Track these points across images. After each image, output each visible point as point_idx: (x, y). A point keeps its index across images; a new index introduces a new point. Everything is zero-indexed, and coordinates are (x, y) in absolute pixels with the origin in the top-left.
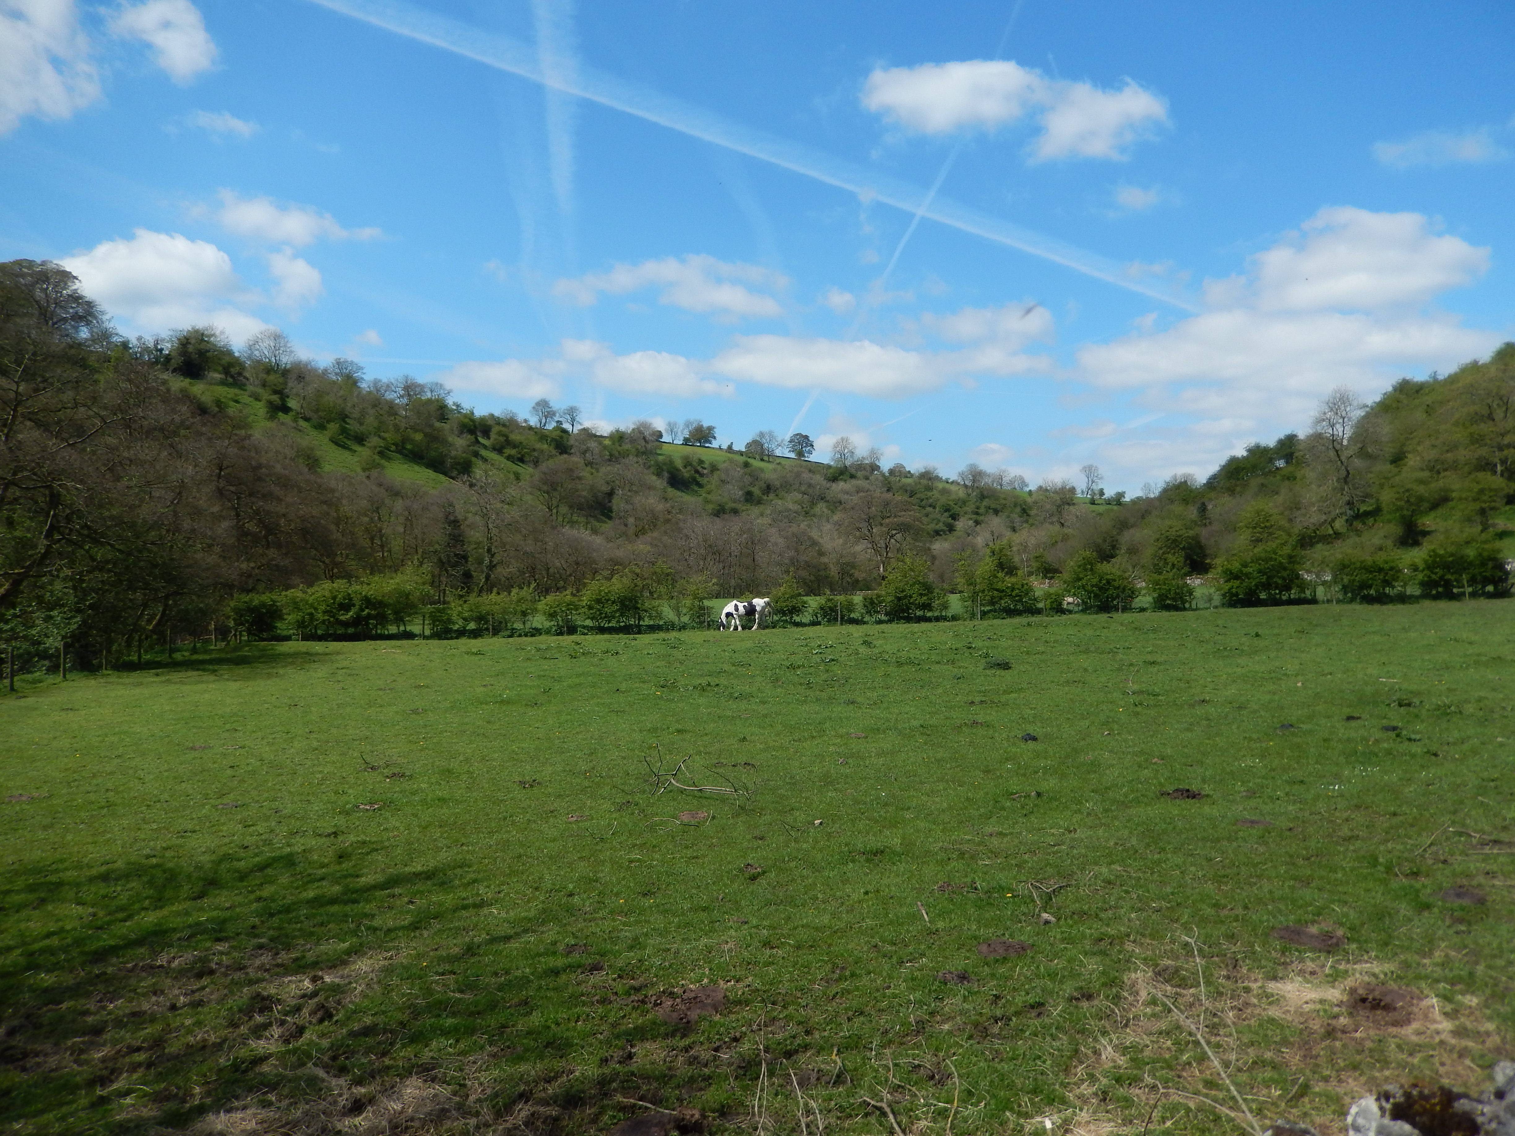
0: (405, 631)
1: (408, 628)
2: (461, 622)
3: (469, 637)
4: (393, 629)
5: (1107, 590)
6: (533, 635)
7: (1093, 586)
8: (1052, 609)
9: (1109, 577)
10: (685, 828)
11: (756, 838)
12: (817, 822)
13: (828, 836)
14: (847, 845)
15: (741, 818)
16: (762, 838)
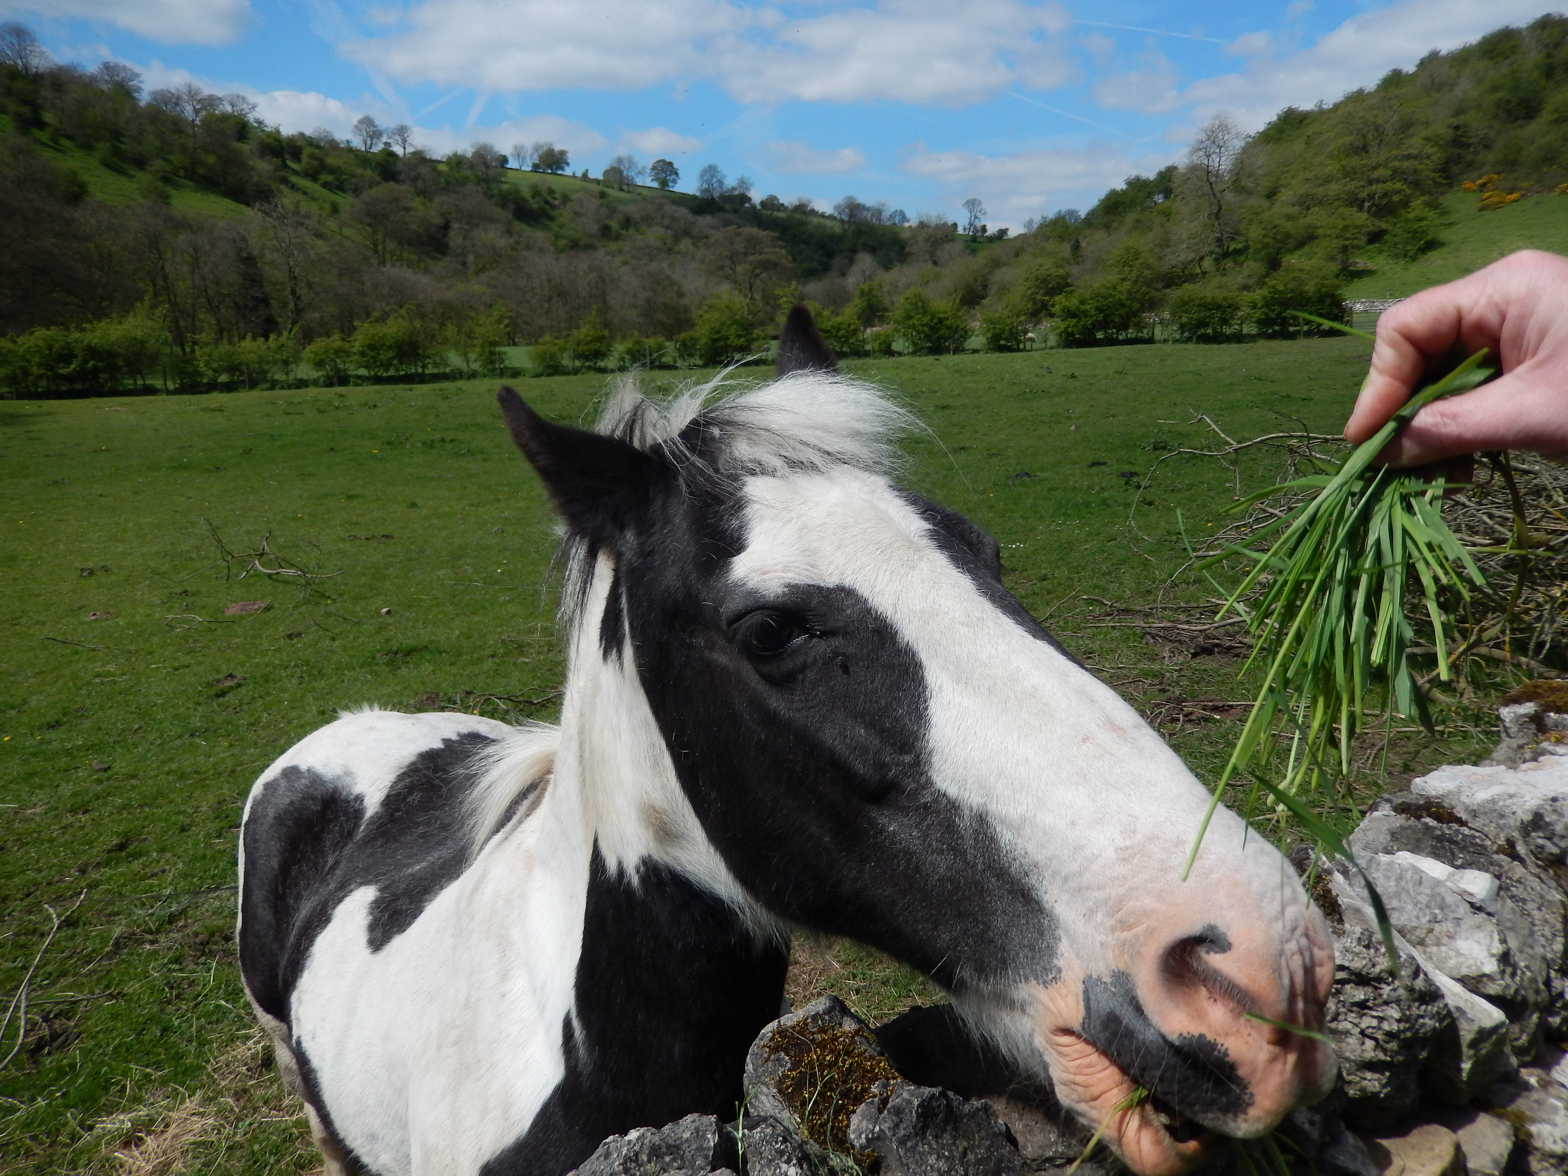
0: (144, 385)
1: (148, 382)
2: (210, 373)
3: (221, 391)
4: (129, 383)
5: (938, 330)
6: (298, 387)
7: (923, 326)
8: (880, 350)
9: (942, 316)
10: (213, 626)
11: (290, 637)
12: (385, 610)
13: (381, 629)
14: (387, 641)
15: (303, 609)
16: (299, 635)
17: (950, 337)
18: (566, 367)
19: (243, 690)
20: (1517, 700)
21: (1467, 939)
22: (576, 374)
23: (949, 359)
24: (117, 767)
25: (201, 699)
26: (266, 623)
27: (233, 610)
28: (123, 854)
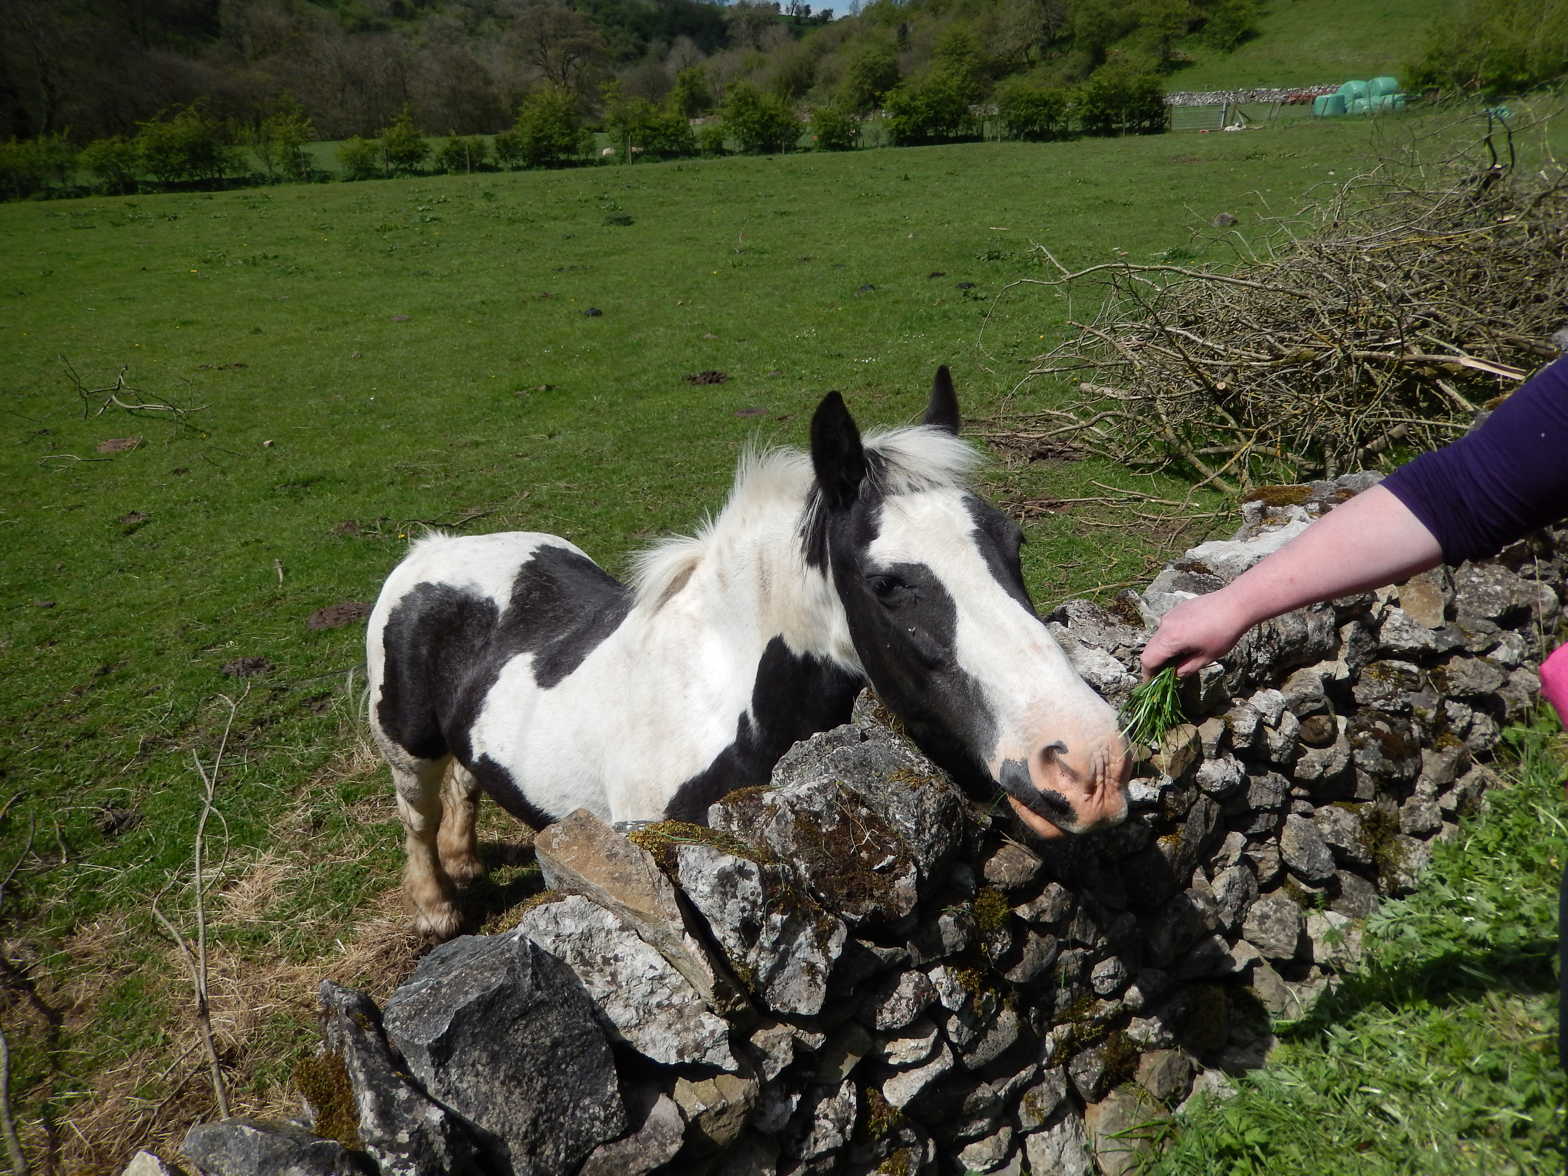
5: (769, 127)
6: (79, 196)
7: (754, 123)
8: (711, 149)
9: (772, 112)
10: (92, 465)
11: (177, 472)
12: (267, 442)
13: (269, 461)
14: (282, 473)
15: (179, 444)
16: (185, 470)
17: (781, 135)
18: (379, 170)
19: (152, 526)
20: (1251, 499)
22: (390, 178)
23: (782, 159)
24: (62, 602)
25: (112, 537)
26: (145, 460)
27: (105, 448)
28: (112, 676)
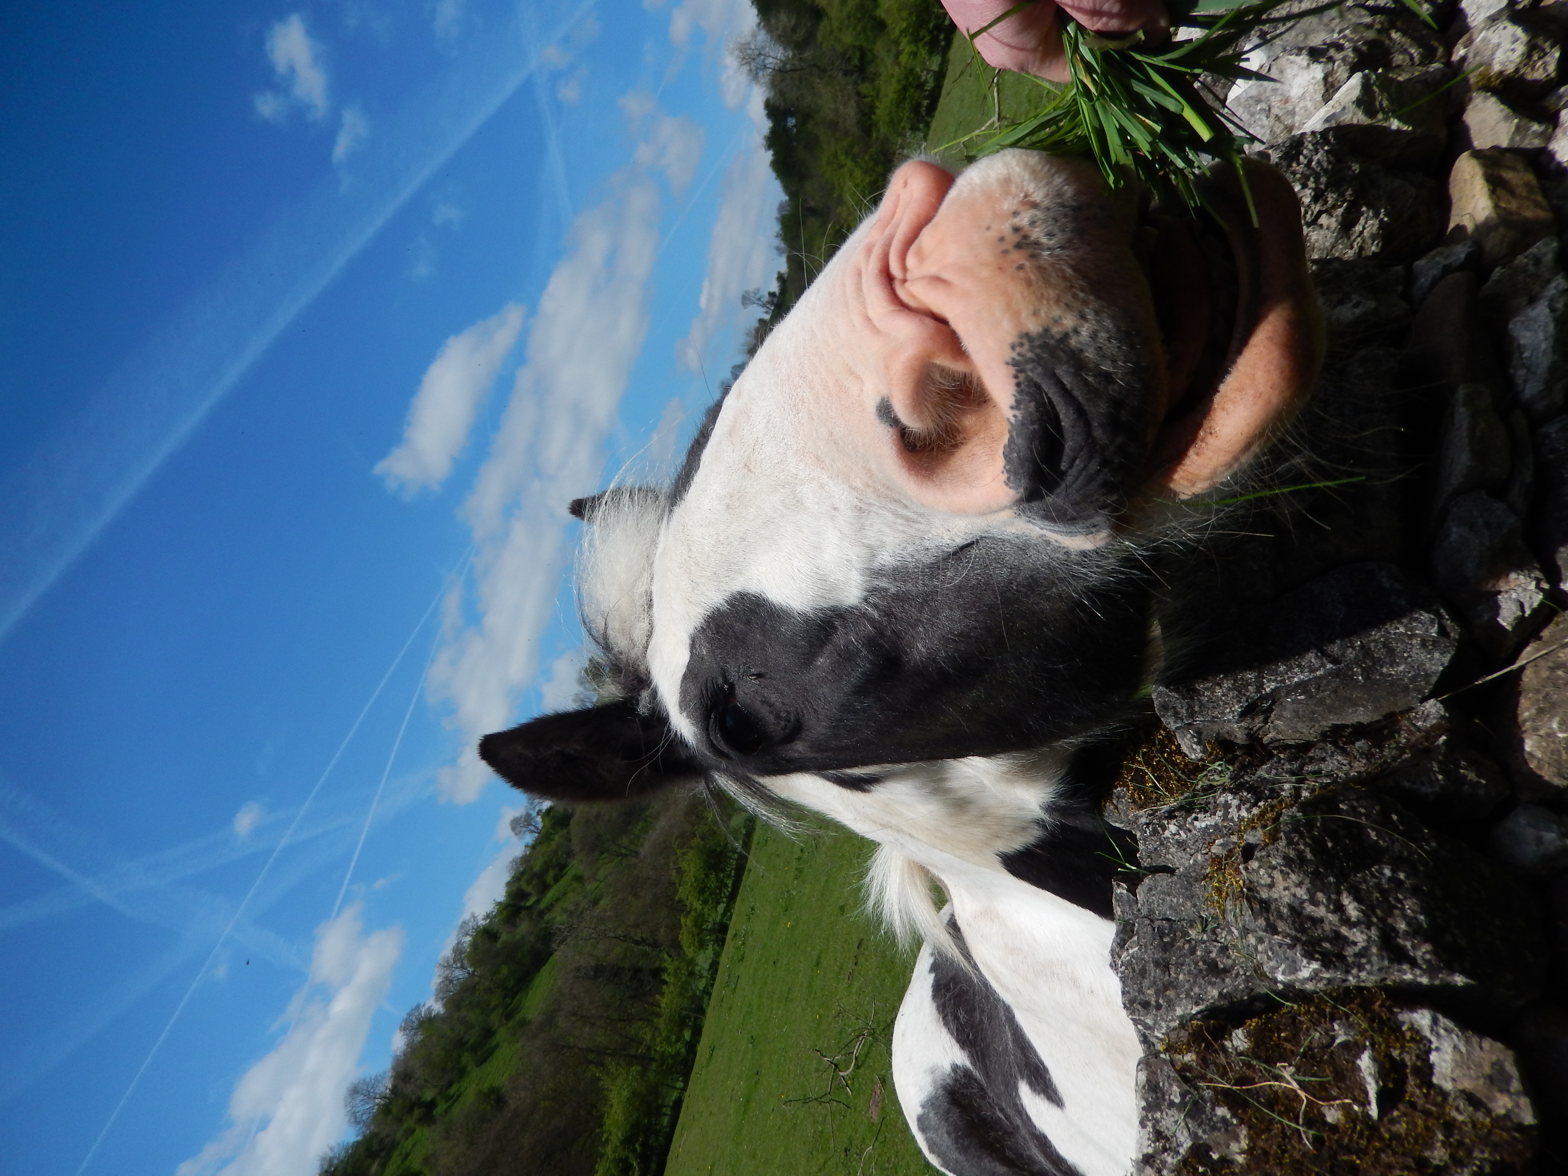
1: (670, 1104)
2: (679, 1045)
4: (665, 1121)
21: (1290, 85)
27: (874, 1114)
